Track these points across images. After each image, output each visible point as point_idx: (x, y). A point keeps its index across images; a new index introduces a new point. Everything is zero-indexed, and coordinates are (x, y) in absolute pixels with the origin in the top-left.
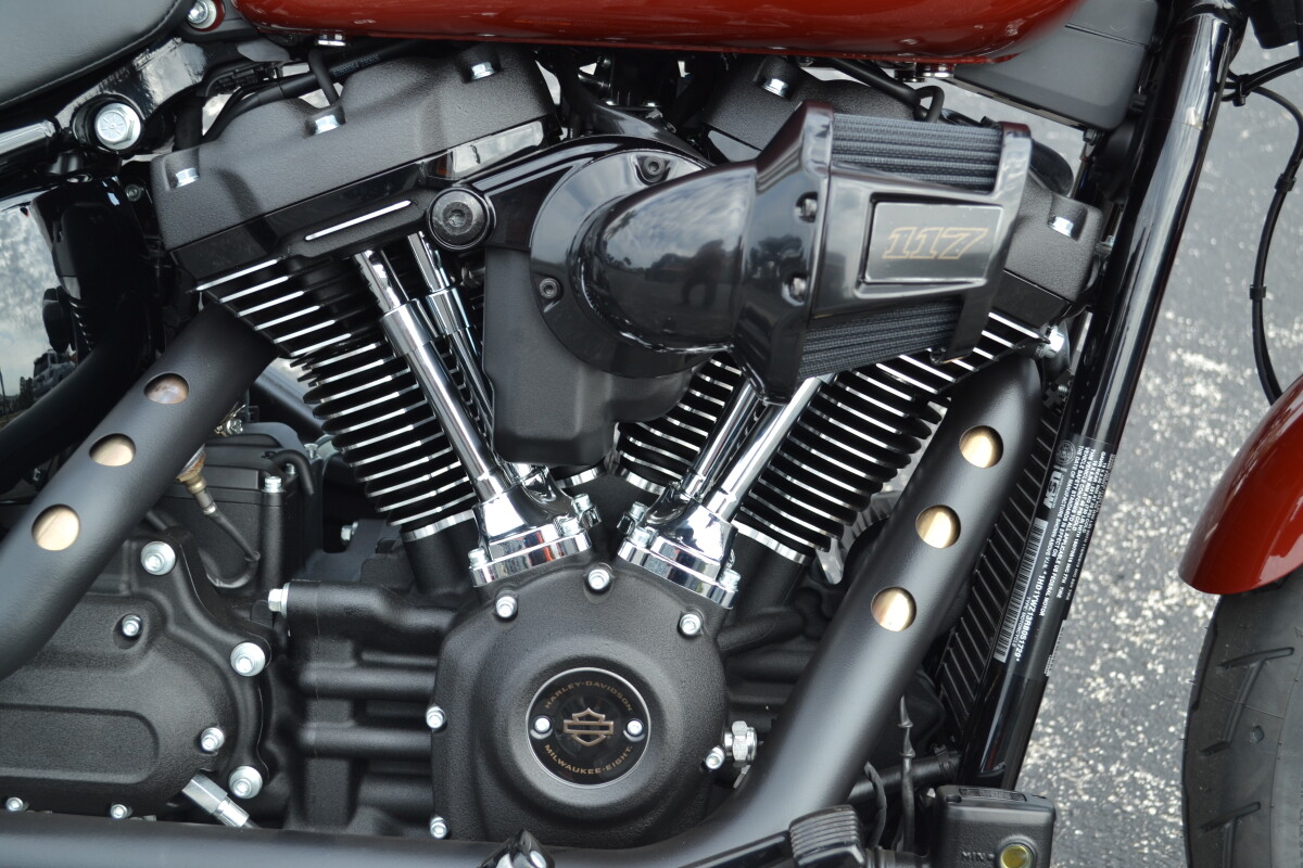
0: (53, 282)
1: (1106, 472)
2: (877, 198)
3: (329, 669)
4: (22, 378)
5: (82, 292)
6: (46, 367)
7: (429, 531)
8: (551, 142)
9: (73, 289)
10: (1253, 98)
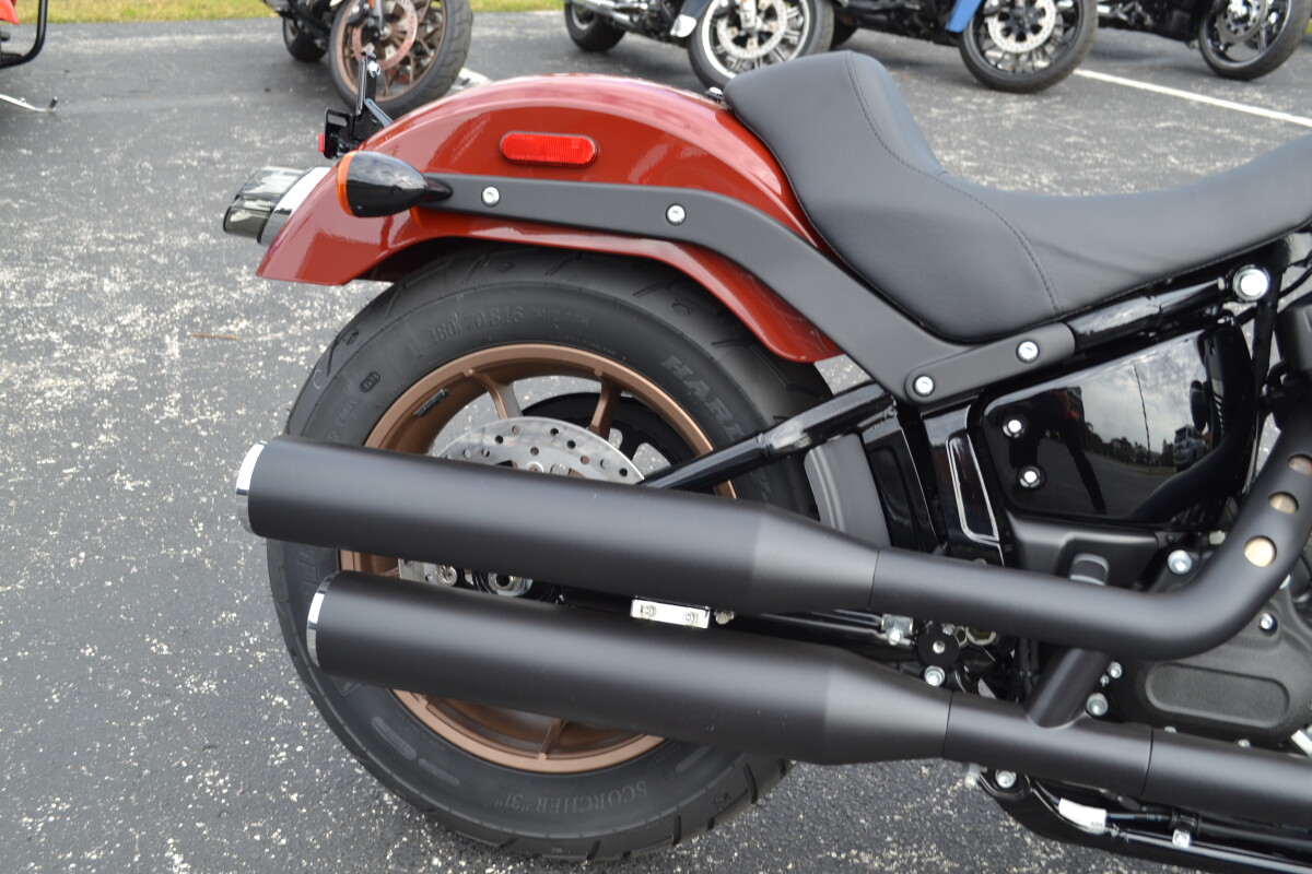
4: (1165, 441)
5: (1225, 392)
6: (1184, 438)
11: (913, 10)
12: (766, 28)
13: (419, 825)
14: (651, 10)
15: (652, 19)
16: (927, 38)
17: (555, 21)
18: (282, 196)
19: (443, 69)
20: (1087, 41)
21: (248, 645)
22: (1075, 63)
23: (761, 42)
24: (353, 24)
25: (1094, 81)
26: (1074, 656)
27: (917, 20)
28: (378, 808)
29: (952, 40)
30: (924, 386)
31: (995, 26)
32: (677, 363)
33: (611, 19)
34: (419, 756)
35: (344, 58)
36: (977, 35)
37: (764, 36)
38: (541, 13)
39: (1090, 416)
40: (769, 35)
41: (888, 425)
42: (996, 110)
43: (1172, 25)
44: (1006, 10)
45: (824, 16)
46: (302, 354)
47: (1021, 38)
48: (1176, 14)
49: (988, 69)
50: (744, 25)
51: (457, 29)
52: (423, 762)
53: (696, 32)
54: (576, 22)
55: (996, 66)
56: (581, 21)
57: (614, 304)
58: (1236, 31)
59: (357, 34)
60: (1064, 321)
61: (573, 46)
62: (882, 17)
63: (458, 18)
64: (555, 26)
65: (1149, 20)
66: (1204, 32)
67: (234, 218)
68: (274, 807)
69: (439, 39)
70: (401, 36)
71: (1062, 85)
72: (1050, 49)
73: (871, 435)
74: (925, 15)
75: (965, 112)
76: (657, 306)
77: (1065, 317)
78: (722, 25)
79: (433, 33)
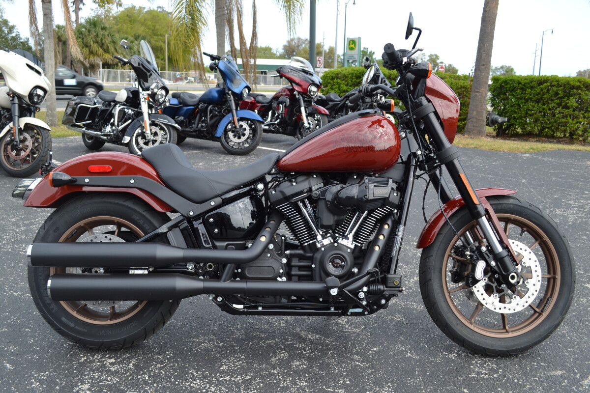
0: (252, 209)
1: (404, 229)
2: (375, 186)
3: (295, 262)
7: (306, 244)
8: (324, 186)
9: (255, 210)
10: (420, 178)
11: (204, 131)
12: (154, 139)
13: (75, 349)
14: (114, 135)
15: (115, 138)
16: (209, 139)
17: (78, 140)
18: (29, 186)
19: (43, 158)
20: (260, 138)
21: (14, 319)
22: (257, 145)
23: (153, 144)
24: (8, 144)
25: (265, 150)
26: (229, 265)
27: (206, 134)
28: (63, 348)
29: (218, 140)
30: (191, 213)
31: (231, 134)
32: (135, 217)
33: (100, 138)
34: (75, 326)
35: (4, 156)
36: (225, 138)
37: (154, 142)
38: (72, 137)
39: (233, 222)
40: (156, 141)
41: (185, 224)
42: (233, 161)
43: (288, 131)
44: (234, 129)
45: (173, 134)
46: (9, 248)
47: (239, 138)
48: (289, 128)
49: (230, 148)
50: (147, 138)
51: (47, 144)
52: (76, 327)
53: (131, 141)
54: (87, 140)
55: (232, 147)
56: (88, 140)
57: (119, 204)
58: (307, 132)
59: (9, 147)
60: (220, 197)
61: (86, 148)
62: (194, 133)
63: (47, 140)
64: (78, 142)
65: (281, 130)
66: (298, 133)
67: (15, 193)
68: (33, 351)
69: (40, 148)
70: (26, 147)
71: (254, 152)
72: (249, 141)
73: (181, 227)
74: (208, 132)
75: (223, 162)
76: (129, 204)
77: (220, 196)
78: (140, 138)
79: (38, 145)
